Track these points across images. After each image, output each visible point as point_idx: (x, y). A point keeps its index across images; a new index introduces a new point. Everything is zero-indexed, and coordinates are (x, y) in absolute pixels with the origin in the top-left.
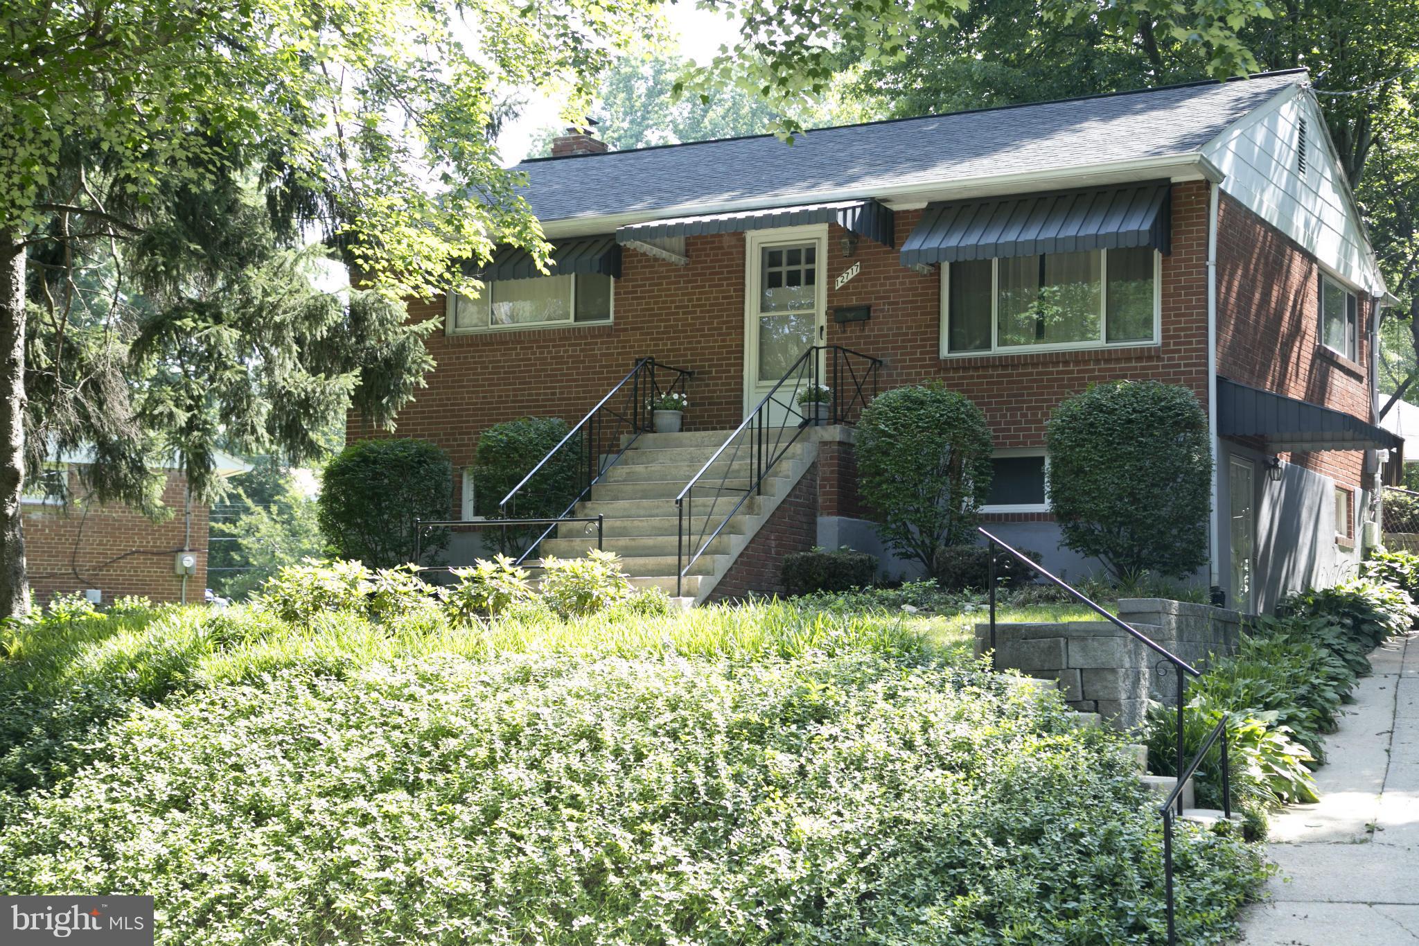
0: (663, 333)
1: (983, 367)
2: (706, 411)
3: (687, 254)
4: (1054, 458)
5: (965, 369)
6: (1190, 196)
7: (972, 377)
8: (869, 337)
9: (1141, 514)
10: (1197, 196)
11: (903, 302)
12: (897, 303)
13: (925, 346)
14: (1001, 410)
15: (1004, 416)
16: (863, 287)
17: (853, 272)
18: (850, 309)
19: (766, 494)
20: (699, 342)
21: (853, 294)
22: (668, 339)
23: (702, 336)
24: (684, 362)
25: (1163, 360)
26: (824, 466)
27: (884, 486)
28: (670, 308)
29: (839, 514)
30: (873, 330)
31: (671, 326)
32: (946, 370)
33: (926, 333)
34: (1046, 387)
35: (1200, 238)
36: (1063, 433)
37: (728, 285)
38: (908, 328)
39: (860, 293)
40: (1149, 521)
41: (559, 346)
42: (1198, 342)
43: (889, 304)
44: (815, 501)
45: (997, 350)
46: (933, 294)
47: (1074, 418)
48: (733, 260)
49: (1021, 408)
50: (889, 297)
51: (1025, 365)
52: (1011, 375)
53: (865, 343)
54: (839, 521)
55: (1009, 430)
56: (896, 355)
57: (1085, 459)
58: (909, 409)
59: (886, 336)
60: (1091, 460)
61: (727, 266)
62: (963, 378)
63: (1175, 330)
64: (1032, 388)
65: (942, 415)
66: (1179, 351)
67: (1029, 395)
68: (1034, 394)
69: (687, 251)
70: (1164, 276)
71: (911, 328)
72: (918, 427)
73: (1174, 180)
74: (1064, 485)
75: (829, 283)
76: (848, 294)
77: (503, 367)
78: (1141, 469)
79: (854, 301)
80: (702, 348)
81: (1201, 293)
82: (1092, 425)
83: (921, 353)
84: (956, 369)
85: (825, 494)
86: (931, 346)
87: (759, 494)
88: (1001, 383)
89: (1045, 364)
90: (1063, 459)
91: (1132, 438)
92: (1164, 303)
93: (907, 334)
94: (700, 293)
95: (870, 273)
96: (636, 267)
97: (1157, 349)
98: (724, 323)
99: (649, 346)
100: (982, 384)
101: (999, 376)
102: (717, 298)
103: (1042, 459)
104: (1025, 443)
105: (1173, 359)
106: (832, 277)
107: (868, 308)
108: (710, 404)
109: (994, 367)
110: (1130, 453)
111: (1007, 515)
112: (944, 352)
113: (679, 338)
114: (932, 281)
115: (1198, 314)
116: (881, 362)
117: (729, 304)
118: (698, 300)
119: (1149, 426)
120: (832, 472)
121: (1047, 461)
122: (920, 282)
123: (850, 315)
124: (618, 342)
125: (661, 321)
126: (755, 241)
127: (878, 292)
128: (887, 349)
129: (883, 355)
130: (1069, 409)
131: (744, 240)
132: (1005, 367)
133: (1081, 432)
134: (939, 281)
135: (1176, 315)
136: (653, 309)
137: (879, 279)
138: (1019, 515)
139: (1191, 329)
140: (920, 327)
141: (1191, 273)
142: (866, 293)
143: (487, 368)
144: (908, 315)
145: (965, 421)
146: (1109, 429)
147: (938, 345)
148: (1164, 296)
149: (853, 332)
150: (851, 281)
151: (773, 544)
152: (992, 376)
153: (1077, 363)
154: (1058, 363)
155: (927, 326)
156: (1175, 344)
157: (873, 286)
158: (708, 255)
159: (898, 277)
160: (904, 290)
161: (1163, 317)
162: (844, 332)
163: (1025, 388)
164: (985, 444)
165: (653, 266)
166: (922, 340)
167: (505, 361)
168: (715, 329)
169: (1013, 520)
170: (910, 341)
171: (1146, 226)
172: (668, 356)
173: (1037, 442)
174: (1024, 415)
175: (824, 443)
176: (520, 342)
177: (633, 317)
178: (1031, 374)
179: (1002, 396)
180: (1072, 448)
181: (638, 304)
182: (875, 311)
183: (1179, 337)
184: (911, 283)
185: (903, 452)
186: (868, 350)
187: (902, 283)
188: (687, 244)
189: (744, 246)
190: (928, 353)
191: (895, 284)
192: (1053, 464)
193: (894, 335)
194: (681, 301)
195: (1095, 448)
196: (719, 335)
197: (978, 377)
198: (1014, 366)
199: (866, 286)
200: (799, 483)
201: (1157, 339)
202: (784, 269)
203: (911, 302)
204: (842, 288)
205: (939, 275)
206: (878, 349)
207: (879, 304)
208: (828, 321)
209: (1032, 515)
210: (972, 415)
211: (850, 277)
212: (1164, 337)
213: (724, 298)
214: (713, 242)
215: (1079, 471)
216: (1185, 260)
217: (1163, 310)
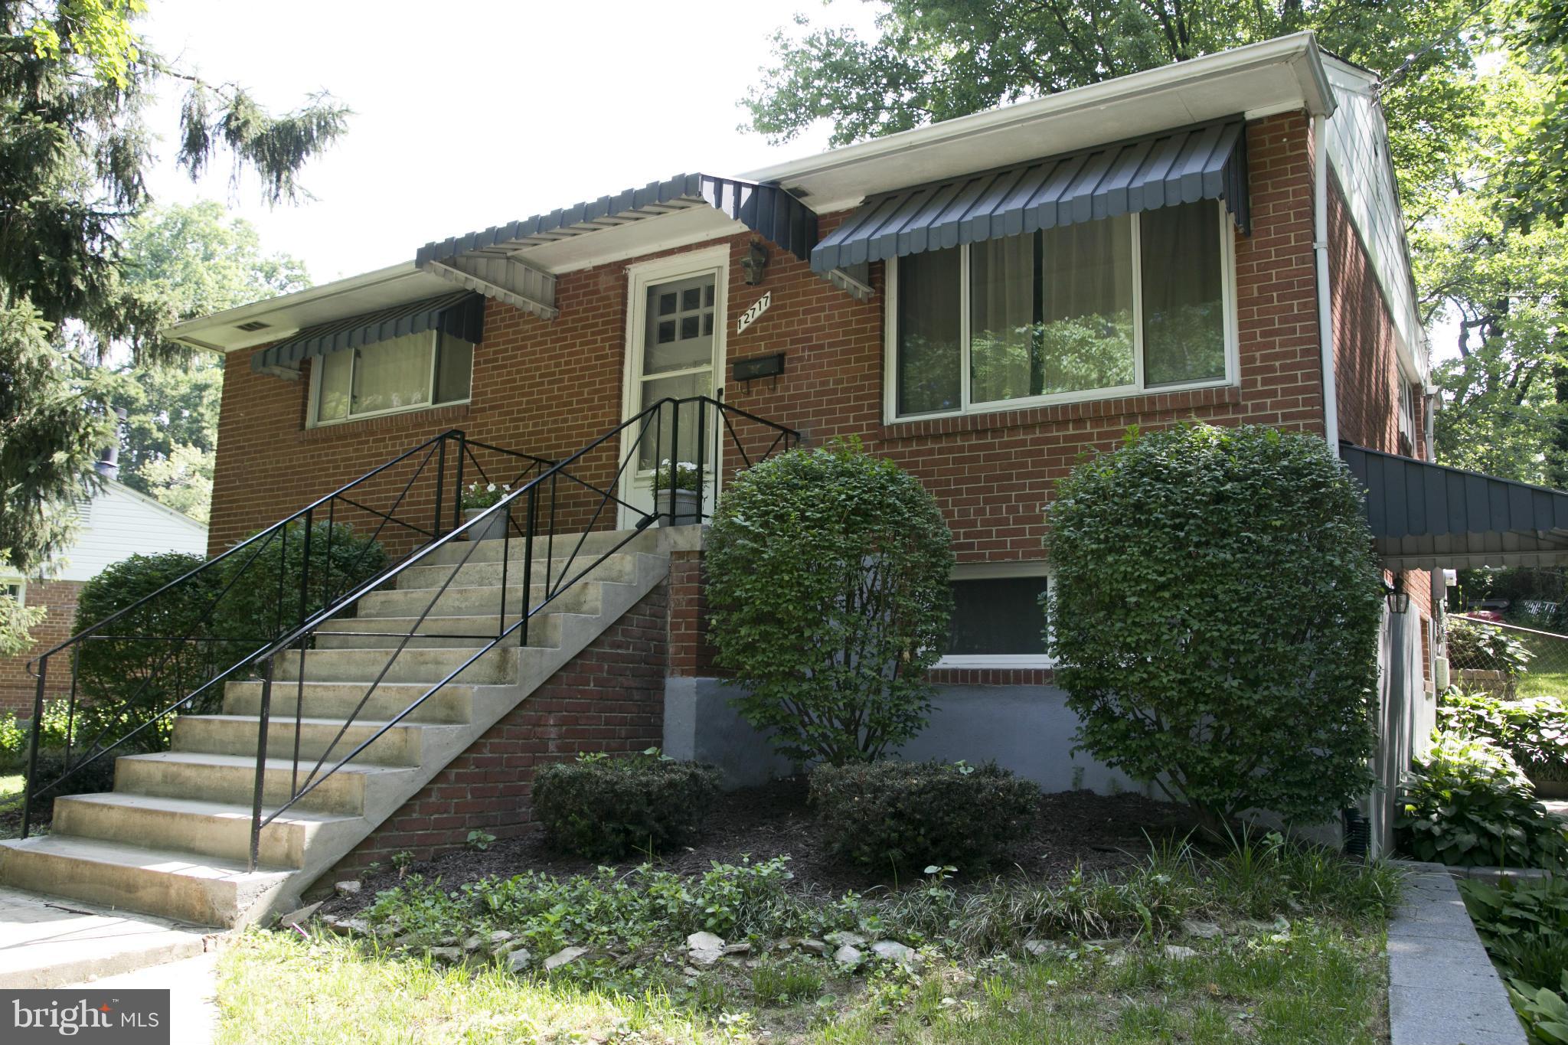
0: (525, 411)
1: (947, 435)
2: (570, 514)
3: (556, 305)
4: (1061, 577)
5: (920, 439)
6: (1279, 139)
7: (931, 452)
8: (782, 398)
9: (1250, 698)
10: (1290, 137)
11: (831, 345)
12: (822, 347)
13: (861, 408)
14: (976, 502)
15: (980, 512)
16: (775, 327)
17: (761, 307)
18: (756, 360)
19: (540, 643)
20: (565, 420)
21: (762, 338)
22: (531, 418)
23: (570, 412)
24: (548, 447)
25: (1245, 409)
26: (677, 592)
27: (743, 631)
28: (533, 377)
29: (699, 672)
30: (788, 389)
31: (535, 401)
32: (892, 442)
33: (861, 388)
34: (1047, 463)
35: (1302, 204)
36: (1079, 525)
37: (603, 341)
38: (837, 382)
39: (771, 336)
40: (1268, 712)
41: (411, 436)
42: (1307, 377)
43: (811, 348)
44: (661, 650)
45: (969, 408)
46: (873, 329)
47: (1102, 494)
48: (610, 306)
49: (1008, 499)
50: (810, 339)
51: (1014, 428)
52: (991, 446)
53: (777, 409)
54: (699, 686)
55: (989, 534)
56: (819, 423)
57: (1126, 577)
58: (793, 488)
59: (807, 395)
60: (1138, 580)
61: (602, 315)
62: (918, 453)
63: (1264, 358)
64: (1024, 465)
65: (850, 498)
66: (1273, 393)
67: (1019, 476)
68: (1029, 475)
69: (557, 300)
70: (1239, 271)
71: (841, 381)
72: (804, 518)
73: (1250, 115)
74: (1081, 631)
75: (729, 326)
76: (754, 340)
77: (354, 465)
78: (1246, 600)
79: (763, 349)
80: (570, 428)
81: (1307, 294)
82: (1139, 506)
83: (856, 419)
84: (907, 440)
85: (679, 638)
86: (870, 407)
87: (524, 643)
88: (976, 459)
89: (1045, 426)
90: (1080, 579)
91: (1225, 534)
92: (1241, 315)
93: (835, 391)
94: (571, 354)
95: (783, 307)
96: (499, 328)
97: (1233, 391)
98: (596, 391)
99: (507, 429)
100: (946, 461)
101: (972, 448)
102: (588, 360)
103: (1043, 581)
104: (1014, 555)
105: (1263, 407)
106: (733, 318)
107: (781, 357)
108: (575, 505)
109: (965, 434)
110: (1225, 564)
111: (986, 672)
112: (890, 416)
113: (542, 416)
114: (871, 310)
115: (1304, 329)
116: (797, 434)
117: (603, 366)
118: (567, 363)
119: (1259, 508)
120: (690, 602)
121: (1051, 583)
122: (854, 314)
123: (754, 368)
124: (475, 426)
125: (523, 395)
126: (640, 278)
127: (796, 332)
128: (807, 414)
129: (801, 425)
130: (1089, 478)
131: (626, 279)
132: (981, 433)
133: (1118, 522)
134: (882, 309)
135: (1264, 334)
136: (515, 380)
137: (797, 313)
138: (1006, 673)
139: (1293, 354)
140: (854, 379)
141: (1289, 262)
142: (779, 335)
143: (338, 467)
144: (838, 363)
145: (895, 510)
146: (1175, 515)
147: (881, 406)
148: (1241, 304)
149: (759, 395)
150: (760, 320)
151: (553, 732)
152: (961, 449)
153: (1097, 421)
154: (1066, 422)
155: (865, 378)
156: (1265, 382)
157: (788, 325)
158: (580, 304)
159: (823, 309)
160: (831, 326)
161: (1242, 338)
162: (749, 393)
163: (1013, 466)
164: (937, 552)
165: (518, 324)
166: (857, 398)
167: (357, 458)
168: (586, 401)
169: (996, 681)
170: (839, 401)
171: (1217, 166)
172: (529, 442)
173: (1033, 553)
174: (1012, 510)
175: (679, 555)
176: (372, 434)
177: (493, 392)
178: (1023, 443)
179: (977, 480)
180: (1099, 556)
181: (499, 376)
182: (791, 360)
183: (1272, 369)
184: (841, 316)
185: (775, 567)
186: (781, 418)
187: (828, 318)
188: (557, 292)
189: (625, 287)
190: (865, 417)
191: (817, 319)
192: (1061, 589)
193: (817, 394)
194: (547, 367)
195: (1148, 553)
196: (590, 409)
197: (941, 451)
198: (996, 432)
199: (778, 326)
200: (621, 620)
201: (1233, 376)
202: (678, 316)
203: (843, 343)
204: (747, 331)
205: (882, 300)
206: (794, 416)
207: (796, 350)
208: (727, 380)
209: (1027, 672)
210: (912, 500)
211: (758, 313)
212: (1244, 372)
213: (597, 358)
214: (587, 286)
215: (1114, 604)
216: (1275, 242)
217: (1241, 326)
